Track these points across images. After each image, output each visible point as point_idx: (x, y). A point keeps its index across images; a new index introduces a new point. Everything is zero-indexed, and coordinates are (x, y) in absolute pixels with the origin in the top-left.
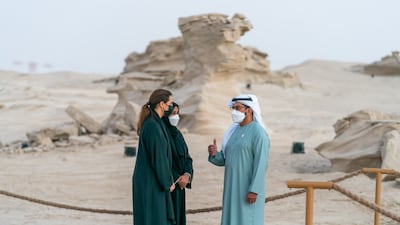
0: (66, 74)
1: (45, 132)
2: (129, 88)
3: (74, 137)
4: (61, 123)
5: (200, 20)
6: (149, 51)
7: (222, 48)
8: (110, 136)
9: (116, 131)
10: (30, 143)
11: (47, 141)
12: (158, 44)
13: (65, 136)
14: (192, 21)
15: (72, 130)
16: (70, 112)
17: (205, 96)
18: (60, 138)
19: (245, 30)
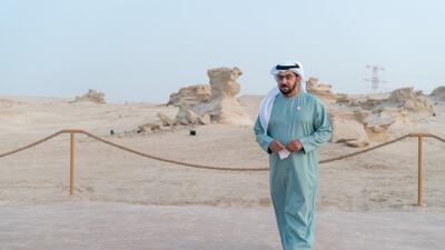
0: (142, 104)
1: (148, 125)
2: (184, 104)
3: (162, 127)
4: (155, 120)
5: (218, 70)
6: (180, 92)
7: (230, 83)
8: (178, 127)
9: (182, 124)
10: (140, 131)
11: (149, 129)
12: (184, 89)
13: (158, 127)
14: (214, 71)
15: (161, 124)
16: (159, 115)
17: (223, 105)
18: (155, 128)
19: (240, 74)
